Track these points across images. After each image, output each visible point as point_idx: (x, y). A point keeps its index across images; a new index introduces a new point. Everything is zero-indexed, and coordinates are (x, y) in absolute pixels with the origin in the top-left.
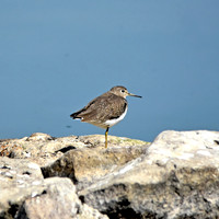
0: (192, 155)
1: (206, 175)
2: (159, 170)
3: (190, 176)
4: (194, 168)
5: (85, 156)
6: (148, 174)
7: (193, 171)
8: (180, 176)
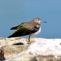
1: (49, 58)
3: (42, 58)
6: (25, 57)
8: (38, 59)
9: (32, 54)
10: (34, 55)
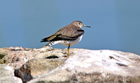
0: (90, 65)
1: (94, 77)
2: (67, 73)
3: (84, 77)
4: (87, 73)
5: (38, 63)
6: (60, 76)
7: (86, 75)
8: (78, 77)
9: (70, 71)
10: (73, 72)
